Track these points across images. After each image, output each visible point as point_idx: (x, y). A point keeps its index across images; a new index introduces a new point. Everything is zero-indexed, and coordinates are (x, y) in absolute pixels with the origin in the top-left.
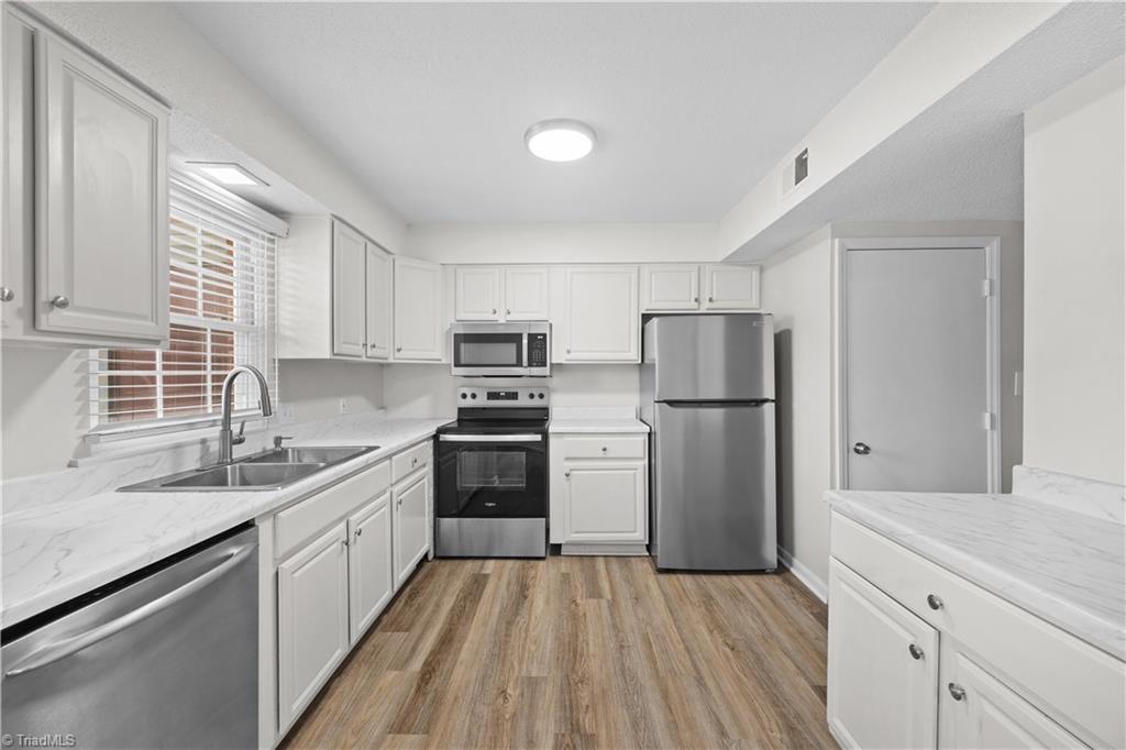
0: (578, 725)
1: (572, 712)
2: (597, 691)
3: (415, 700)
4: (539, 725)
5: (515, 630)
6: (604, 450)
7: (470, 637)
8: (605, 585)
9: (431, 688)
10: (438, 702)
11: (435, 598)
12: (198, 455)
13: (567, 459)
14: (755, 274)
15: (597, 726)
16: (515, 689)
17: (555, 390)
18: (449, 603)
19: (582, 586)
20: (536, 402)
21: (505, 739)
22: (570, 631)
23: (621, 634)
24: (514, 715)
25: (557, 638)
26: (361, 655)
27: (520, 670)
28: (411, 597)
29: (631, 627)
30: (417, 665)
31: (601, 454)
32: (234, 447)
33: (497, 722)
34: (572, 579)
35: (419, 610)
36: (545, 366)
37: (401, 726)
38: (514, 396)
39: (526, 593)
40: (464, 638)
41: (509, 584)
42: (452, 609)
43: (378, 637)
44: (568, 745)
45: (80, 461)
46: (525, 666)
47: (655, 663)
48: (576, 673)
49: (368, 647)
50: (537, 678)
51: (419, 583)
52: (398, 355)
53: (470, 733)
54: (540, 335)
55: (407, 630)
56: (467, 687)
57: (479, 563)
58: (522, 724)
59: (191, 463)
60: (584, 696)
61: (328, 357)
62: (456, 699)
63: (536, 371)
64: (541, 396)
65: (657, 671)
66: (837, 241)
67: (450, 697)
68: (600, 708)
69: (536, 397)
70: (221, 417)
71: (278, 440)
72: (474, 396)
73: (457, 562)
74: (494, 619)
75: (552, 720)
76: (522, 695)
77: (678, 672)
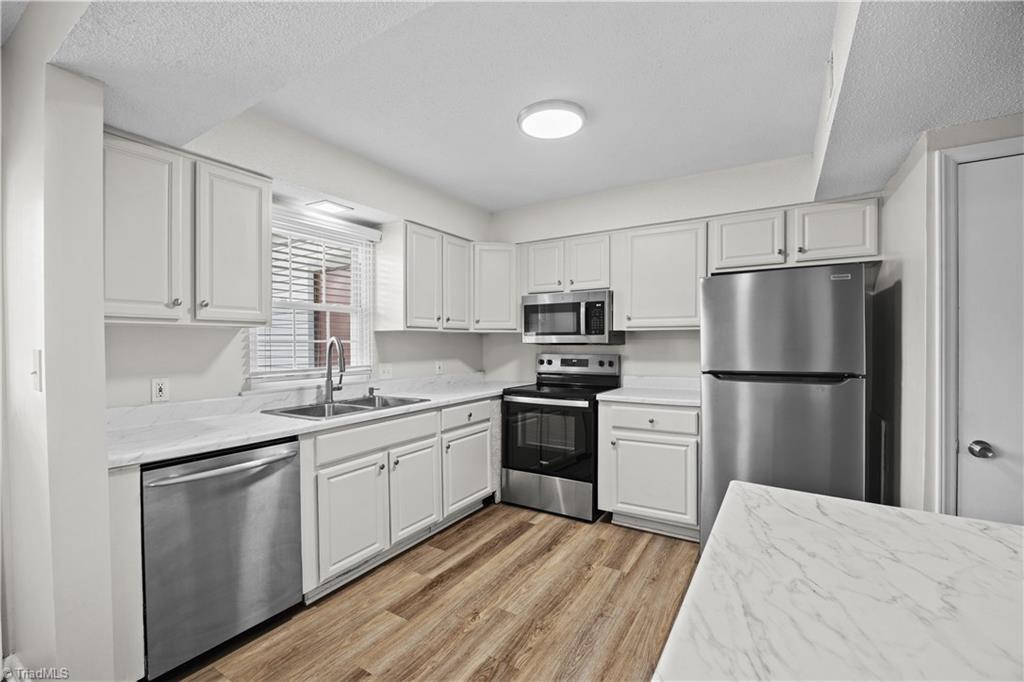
0: (512, 658)
1: (514, 647)
2: (549, 641)
3: (415, 596)
4: (483, 646)
5: (522, 572)
6: (651, 421)
7: (483, 568)
8: (632, 559)
9: (431, 592)
10: (428, 603)
11: (480, 532)
12: (315, 396)
13: (614, 427)
14: (870, 210)
15: (526, 665)
16: (486, 614)
17: (627, 358)
18: (488, 537)
19: (607, 555)
20: (606, 370)
21: (452, 644)
22: (565, 588)
23: (610, 605)
24: (471, 632)
25: (550, 590)
26: (406, 557)
27: (500, 604)
28: (464, 528)
29: (626, 602)
30: (433, 575)
31: (649, 426)
32: (334, 392)
33: (455, 632)
34: (604, 546)
35: (463, 538)
36: (603, 333)
37: (396, 609)
38: (583, 363)
39: (554, 546)
40: (480, 566)
41: (545, 536)
42: (486, 544)
43: (425, 547)
44: (492, 668)
45: (243, 393)
46: (506, 601)
47: (622, 638)
48: (543, 621)
49: (413, 553)
50: (509, 613)
51: (477, 519)
52: (477, 326)
53: (434, 629)
54: (598, 303)
55: (445, 550)
56: (454, 601)
57: (533, 513)
58: (472, 640)
59: (310, 400)
60: (535, 640)
61: (402, 329)
62: (442, 605)
63: (594, 338)
64: (611, 364)
65: (618, 646)
66: (937, 154)
67: (439, 602)
68: (539, 654)
69: (606, 366)
70: (326, 372)
71: (371, 390)
72: (550, 362)
73: (515, 509)
74: (512, 559)
75: (495, 646)
76: (488, 620)
77: (638, 653)
